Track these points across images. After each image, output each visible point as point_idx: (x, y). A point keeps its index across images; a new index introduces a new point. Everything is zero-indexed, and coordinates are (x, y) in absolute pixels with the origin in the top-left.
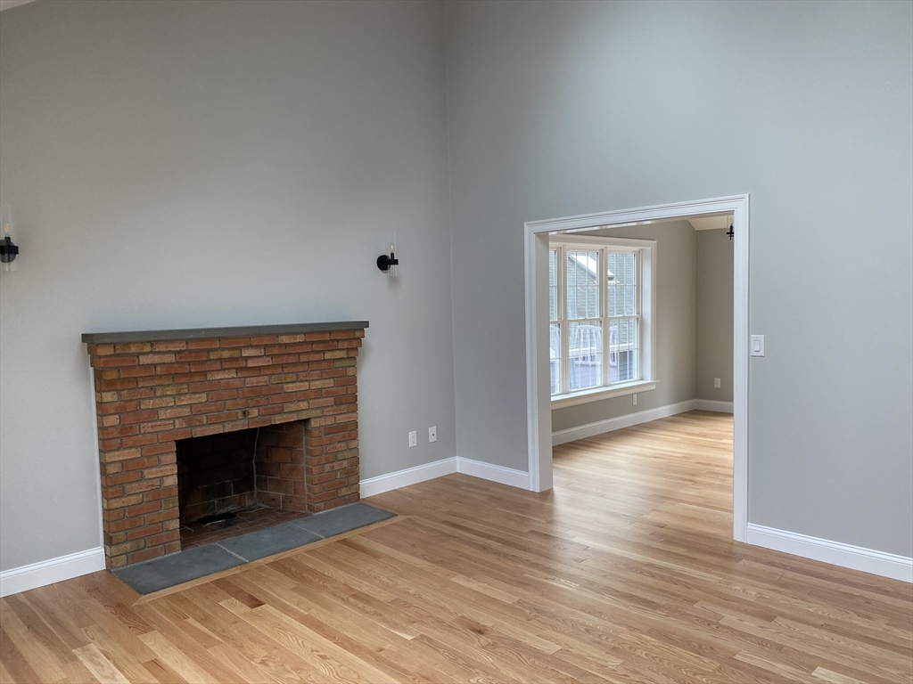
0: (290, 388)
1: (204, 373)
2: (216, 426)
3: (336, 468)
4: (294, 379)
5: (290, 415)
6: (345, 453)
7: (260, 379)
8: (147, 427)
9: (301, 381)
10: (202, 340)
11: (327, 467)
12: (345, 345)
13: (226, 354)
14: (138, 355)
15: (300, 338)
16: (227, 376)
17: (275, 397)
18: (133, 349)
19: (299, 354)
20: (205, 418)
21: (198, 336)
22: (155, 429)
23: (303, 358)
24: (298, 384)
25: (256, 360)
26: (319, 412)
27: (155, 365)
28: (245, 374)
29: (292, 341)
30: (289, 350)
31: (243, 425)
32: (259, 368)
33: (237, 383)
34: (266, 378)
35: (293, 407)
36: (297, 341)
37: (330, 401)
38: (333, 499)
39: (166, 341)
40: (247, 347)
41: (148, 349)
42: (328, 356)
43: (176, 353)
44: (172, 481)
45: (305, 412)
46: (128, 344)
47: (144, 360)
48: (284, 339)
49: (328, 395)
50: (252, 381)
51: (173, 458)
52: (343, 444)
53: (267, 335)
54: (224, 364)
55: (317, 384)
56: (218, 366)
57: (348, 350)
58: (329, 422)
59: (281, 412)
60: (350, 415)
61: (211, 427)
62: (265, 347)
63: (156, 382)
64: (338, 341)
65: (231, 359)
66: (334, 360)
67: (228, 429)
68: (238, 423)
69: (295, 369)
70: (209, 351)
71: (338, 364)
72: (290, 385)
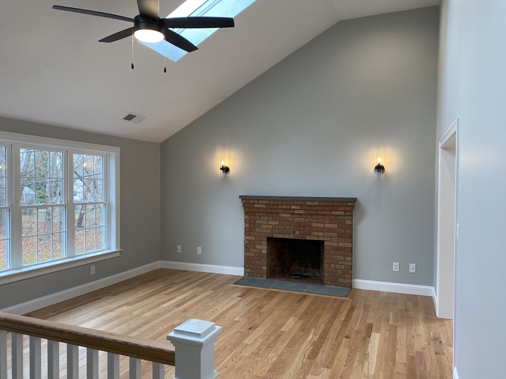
0: (315, 225)
1: (278, 213)
2: (282, 235)
3: (337, 268)
4: (317, 221)
5: (314, 237)
6: (343, 262)
7: (300, 219)
8: (257, 230)
9: (320, 223)
10: (273, 200)
11: (332, 266)
12: (343, 209)
13: (285, 207)
14: (254, 204)
15: (316, 203)
16: (287, 216)
17: (307, 228)
18: (252, 202)
19: (318, 210)
20: (277, 231)
21: (272, 199)
22: (260, 231)
23: (320, 213)
24: (318, 224)
25: (298, 211)
26: (329, 239)
27: (260, 208)
28: (295, 216)
29: (313, 204)
30: (312, 208)
31: (292, 237)
32: (301, 214)
33: (291, 219)
34: (303, 219)
35: (315, 234)
36: (315, 204)
37: (335, 235)
38: (335, 282)
39: (262, 200)
40: (294, 205)
41: (256, 202)
42: (333, 213)
43: (266, 204)
44: (264, 251)
45: (321, 237)
46: (250, 200)
47: (256, 206)
48: (309, 203)
49: (334, 231)
50: (297, 219)
51: (265, 243)
52: (342, 257)
53: (301, 201)
54: (285, 211)
55: (329, 226)
56: (282, 211)
57: (345, 211)
58: (335, 244)
59: (310, 235)
60: (347, 244)
61: (280, 235)
62: (301, 206)
63: (261, 214)
64: (338, 206)
65: (286, 209)
66: (338, 215)
67: (287, 237)
68: (290, 235)
69: (318, 217)
70: (278, 205)
71: (340, 218)
72: (314, 224)
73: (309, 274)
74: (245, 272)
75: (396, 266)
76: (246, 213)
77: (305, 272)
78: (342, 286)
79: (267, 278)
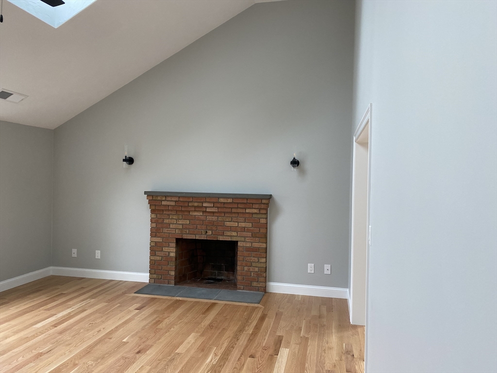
0: (228, 224)
1: (189, 212)
2: (192, 235)
3: (251, 270)
4: (230, 220)
5: (227, 237)
6: (257, 264)
7: (213, 217)
8: (165, 230)
9: (234, 222)
10: (183, 197)
11: (246, 268)
12: (257, 206)
13: (196, 204)
14: (161, 201)
15: (230, 200)
16: (198, 214)
17: (220, 227)
18: (159, 198)
19: (232, 208)
20: (188, 231)
21: (182, 195)
22: (168, 232)
23: (234, 210)
24: (232, 223)
25: (210, 208)
26: (243, 239)
27: (168, 206)
28: (207, 214)
29: (226, 201)
30: (226, 206)
31: (204, 237)
32: (213, 213)
33: (203, 218)
34: (216, 217)
35: (229, 233)
36: (228, 202)
37: (249, 234)
38: (249, 287)
39: (171, 196)
40: (206, 202)
41: (164, 199)
42: (248, 211)
43: (176, 201)
44: (173, 255)
45: (235, 237)
46: (157, 196)
47: (163, 203)
48: (222, 200)
49: (248, 231)
50: (210, 218)
51: (174, 245)
52: (256, 259)
53: (213, 198)
54: (196, 209)
55: (243, 225)
56: (193, 209)
57: (260, 209)
58: (249, 245)
59: (223, 235)
60: (261, 244)
62: (214, 203)
63: (170, 213)
64: (253, 204)
65: (198, 207)
66: (252, 214)
67: (197, 238)
68: (202, 236)
69: (231, 216)
70: (189, 202)
71: (254, 216)
72: (228, 223)
73: (223, 277)
74: (151, 278)
75: (311, 268)
76: (153, 211)
77: (218, 276)
78: (256, 291)
79: (175, 284)
